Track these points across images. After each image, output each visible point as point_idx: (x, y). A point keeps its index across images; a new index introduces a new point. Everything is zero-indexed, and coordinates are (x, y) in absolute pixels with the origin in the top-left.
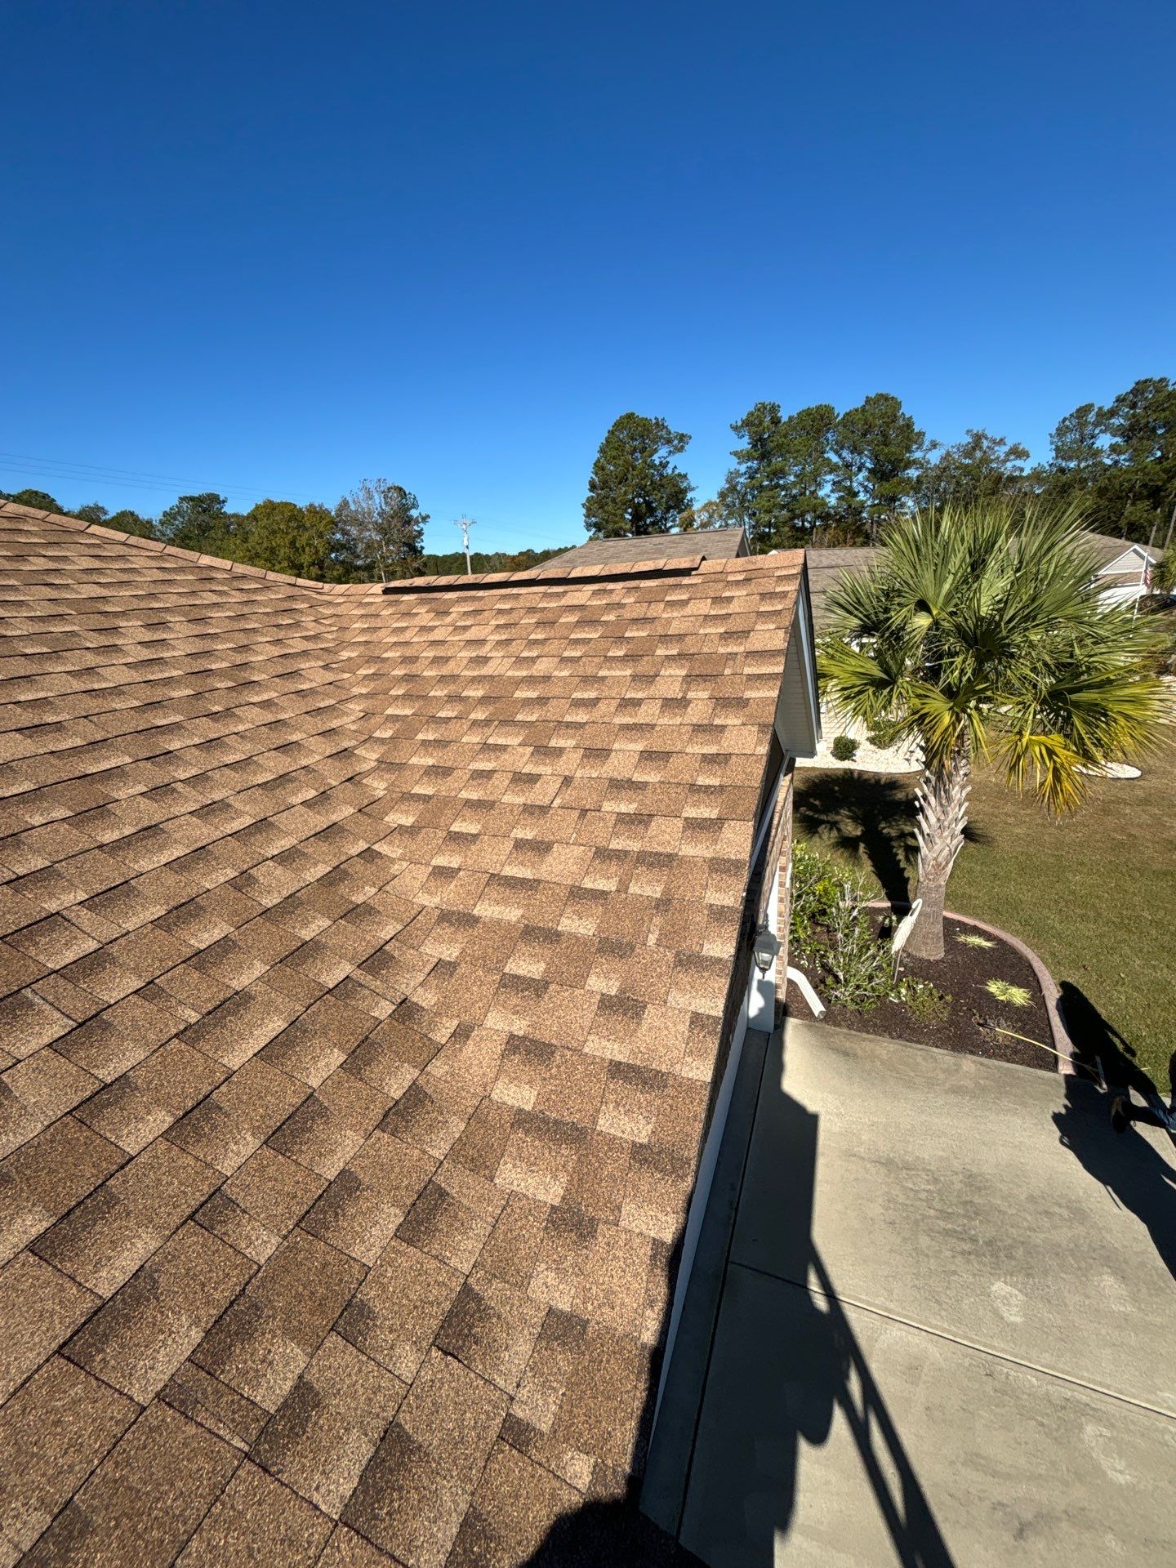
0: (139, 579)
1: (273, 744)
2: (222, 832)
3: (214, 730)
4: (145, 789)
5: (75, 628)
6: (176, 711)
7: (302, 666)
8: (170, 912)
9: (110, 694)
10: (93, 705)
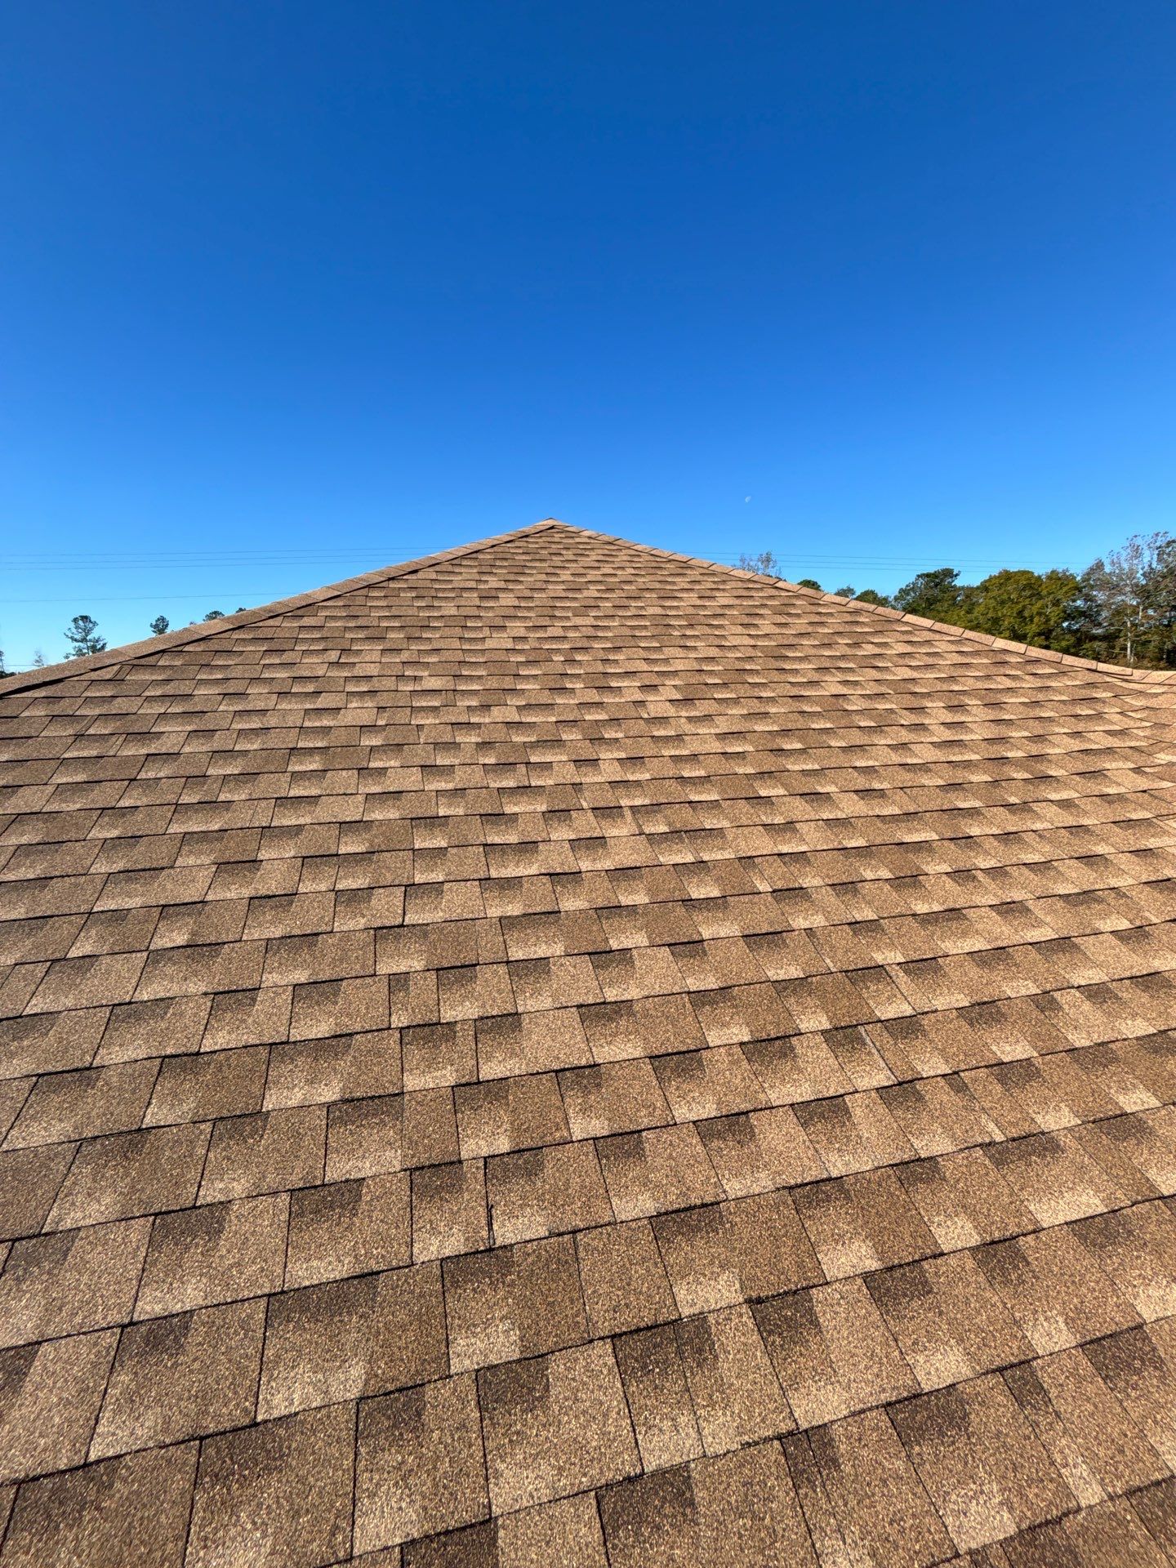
0: (941, 662)
1: (1076, 851)
2: (1022, 937)
3: (1013, 823)
4: (949, 870)
5: (894, 706)
6: (976, 796)
7: (1107, 766)
8: (973, 1005)
9: (920, 770)
10: (906, 778)
